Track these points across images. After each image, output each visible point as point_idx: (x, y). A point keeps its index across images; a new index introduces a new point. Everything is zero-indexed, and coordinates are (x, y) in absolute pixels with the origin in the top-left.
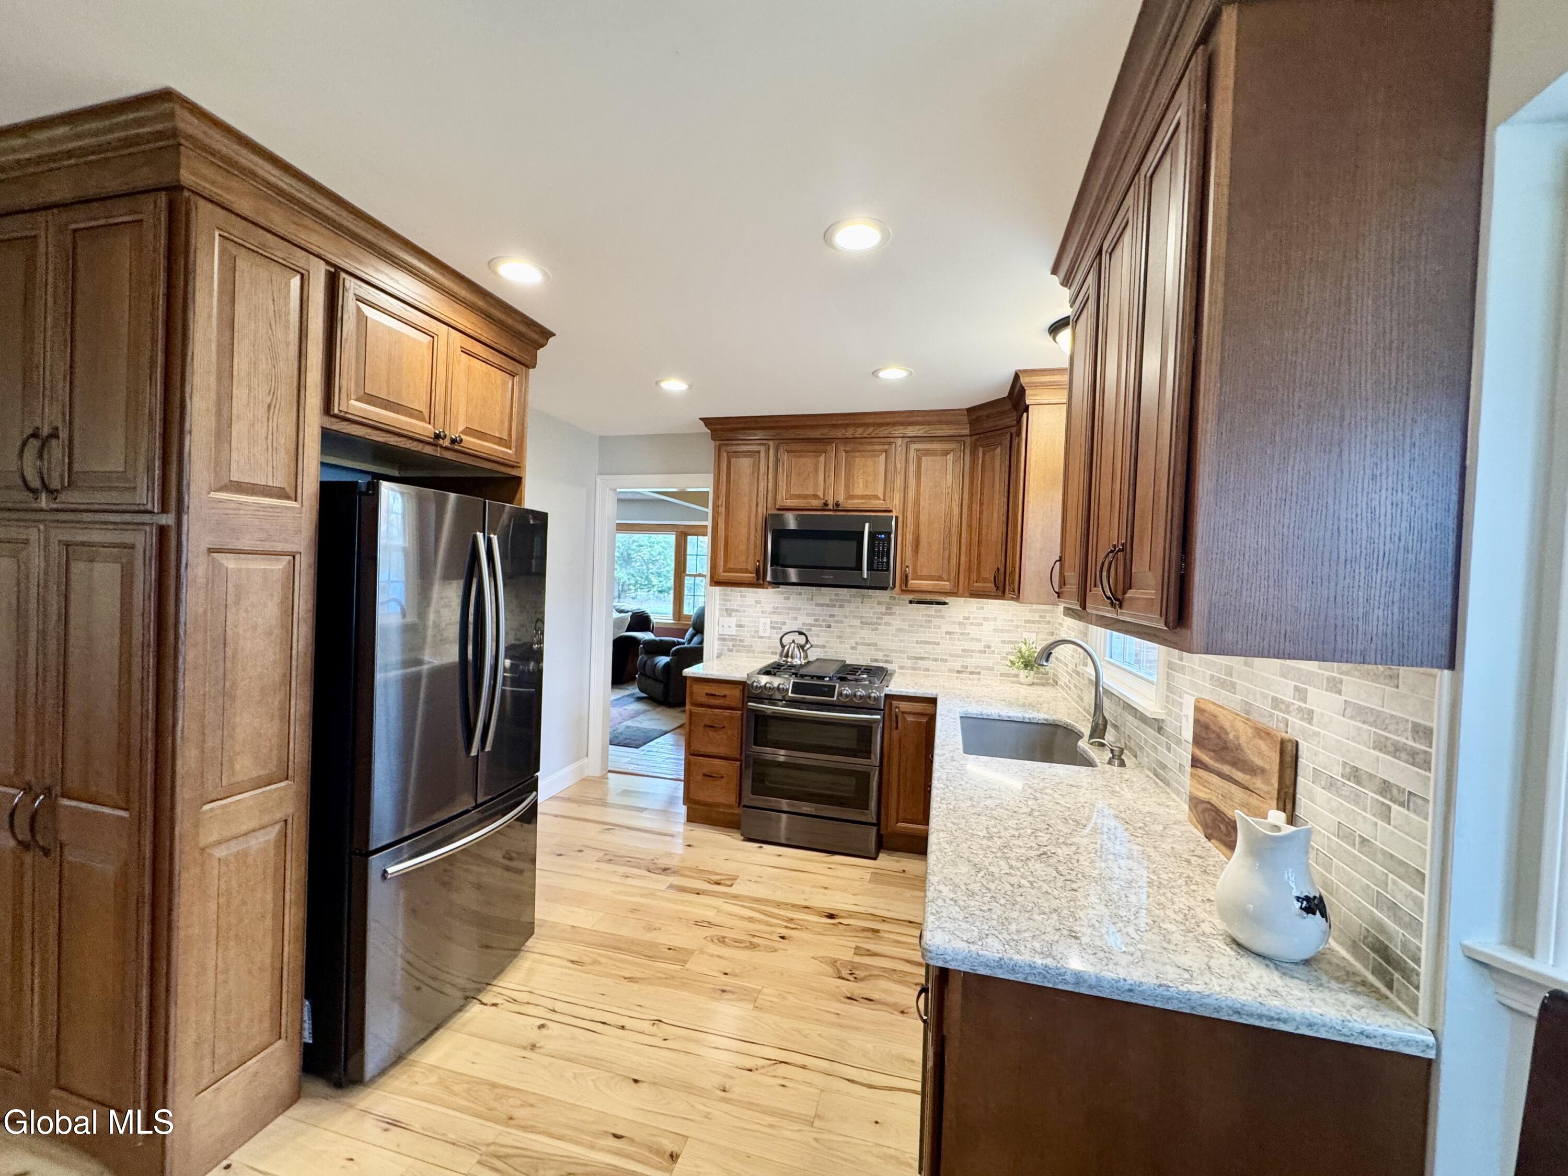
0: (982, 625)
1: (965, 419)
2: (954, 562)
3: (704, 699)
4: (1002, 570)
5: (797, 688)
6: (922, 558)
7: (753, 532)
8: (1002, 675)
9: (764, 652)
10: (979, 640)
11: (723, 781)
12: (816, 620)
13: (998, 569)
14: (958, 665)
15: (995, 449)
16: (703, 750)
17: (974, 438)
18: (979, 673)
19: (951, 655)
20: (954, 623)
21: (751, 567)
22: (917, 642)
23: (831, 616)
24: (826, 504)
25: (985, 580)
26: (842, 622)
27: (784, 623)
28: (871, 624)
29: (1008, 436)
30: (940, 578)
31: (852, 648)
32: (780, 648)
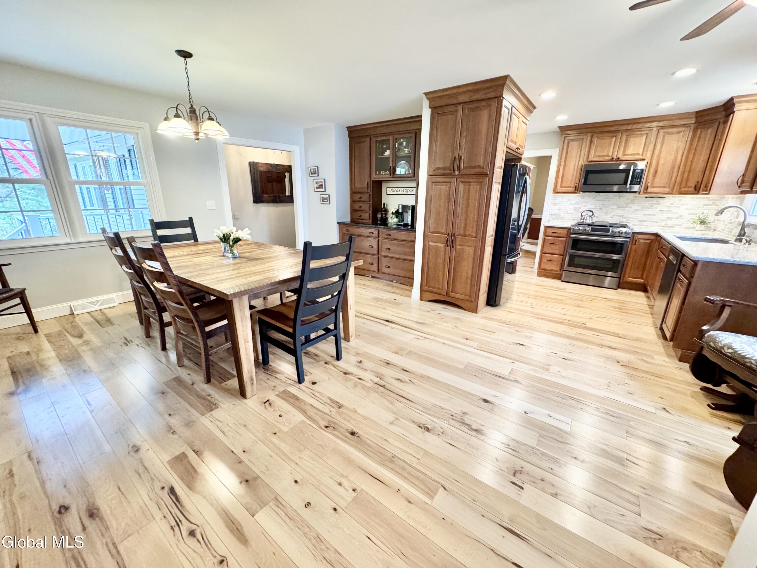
0: (679, 207)
1: (694, 116)
2: (673, 179)
3: (551, 234)
4: (700, 182)
5: (593, 230)
6: (657, 179)
7: (575, 172)
8: (685, 228)
9: (569, 219)
10: (677, 213)
11: (555, 263)
12: (595, 207)
13: (698, 182)
14: (663, 224)
15: (708, 129)
16: (548, 251)
17: (697, 124)
18: (674, 227)
19: (660, 220)
20: (665, 206)
21: (572, 185)
22: (644, 215)
23: (603, 205)
24: (613, 159)
25: (690, 187)
26: (608, 207)
27: (580, 208)
28: (622, 207)
29: (717, 123)
30: (664, 187)
31: (611, 217)
32: (581, 217)
